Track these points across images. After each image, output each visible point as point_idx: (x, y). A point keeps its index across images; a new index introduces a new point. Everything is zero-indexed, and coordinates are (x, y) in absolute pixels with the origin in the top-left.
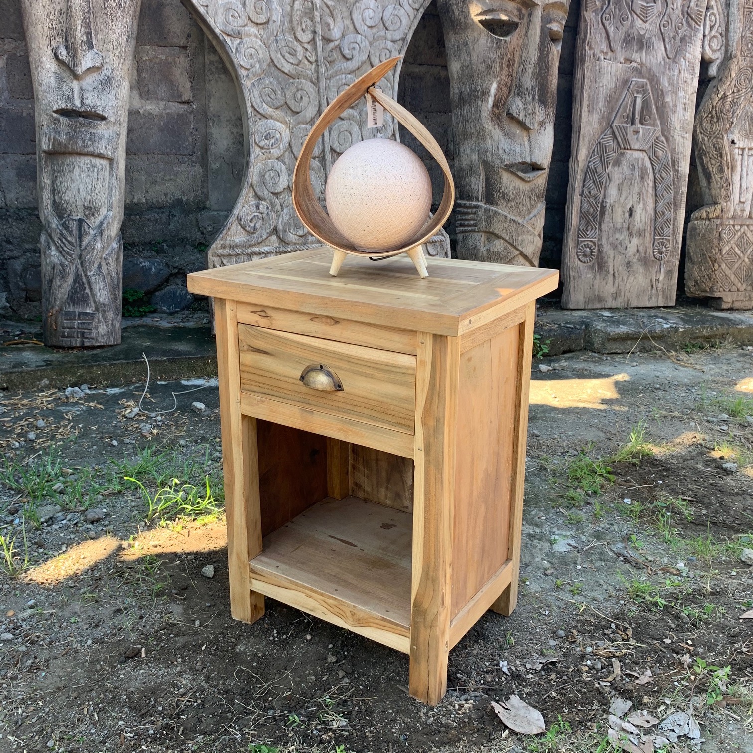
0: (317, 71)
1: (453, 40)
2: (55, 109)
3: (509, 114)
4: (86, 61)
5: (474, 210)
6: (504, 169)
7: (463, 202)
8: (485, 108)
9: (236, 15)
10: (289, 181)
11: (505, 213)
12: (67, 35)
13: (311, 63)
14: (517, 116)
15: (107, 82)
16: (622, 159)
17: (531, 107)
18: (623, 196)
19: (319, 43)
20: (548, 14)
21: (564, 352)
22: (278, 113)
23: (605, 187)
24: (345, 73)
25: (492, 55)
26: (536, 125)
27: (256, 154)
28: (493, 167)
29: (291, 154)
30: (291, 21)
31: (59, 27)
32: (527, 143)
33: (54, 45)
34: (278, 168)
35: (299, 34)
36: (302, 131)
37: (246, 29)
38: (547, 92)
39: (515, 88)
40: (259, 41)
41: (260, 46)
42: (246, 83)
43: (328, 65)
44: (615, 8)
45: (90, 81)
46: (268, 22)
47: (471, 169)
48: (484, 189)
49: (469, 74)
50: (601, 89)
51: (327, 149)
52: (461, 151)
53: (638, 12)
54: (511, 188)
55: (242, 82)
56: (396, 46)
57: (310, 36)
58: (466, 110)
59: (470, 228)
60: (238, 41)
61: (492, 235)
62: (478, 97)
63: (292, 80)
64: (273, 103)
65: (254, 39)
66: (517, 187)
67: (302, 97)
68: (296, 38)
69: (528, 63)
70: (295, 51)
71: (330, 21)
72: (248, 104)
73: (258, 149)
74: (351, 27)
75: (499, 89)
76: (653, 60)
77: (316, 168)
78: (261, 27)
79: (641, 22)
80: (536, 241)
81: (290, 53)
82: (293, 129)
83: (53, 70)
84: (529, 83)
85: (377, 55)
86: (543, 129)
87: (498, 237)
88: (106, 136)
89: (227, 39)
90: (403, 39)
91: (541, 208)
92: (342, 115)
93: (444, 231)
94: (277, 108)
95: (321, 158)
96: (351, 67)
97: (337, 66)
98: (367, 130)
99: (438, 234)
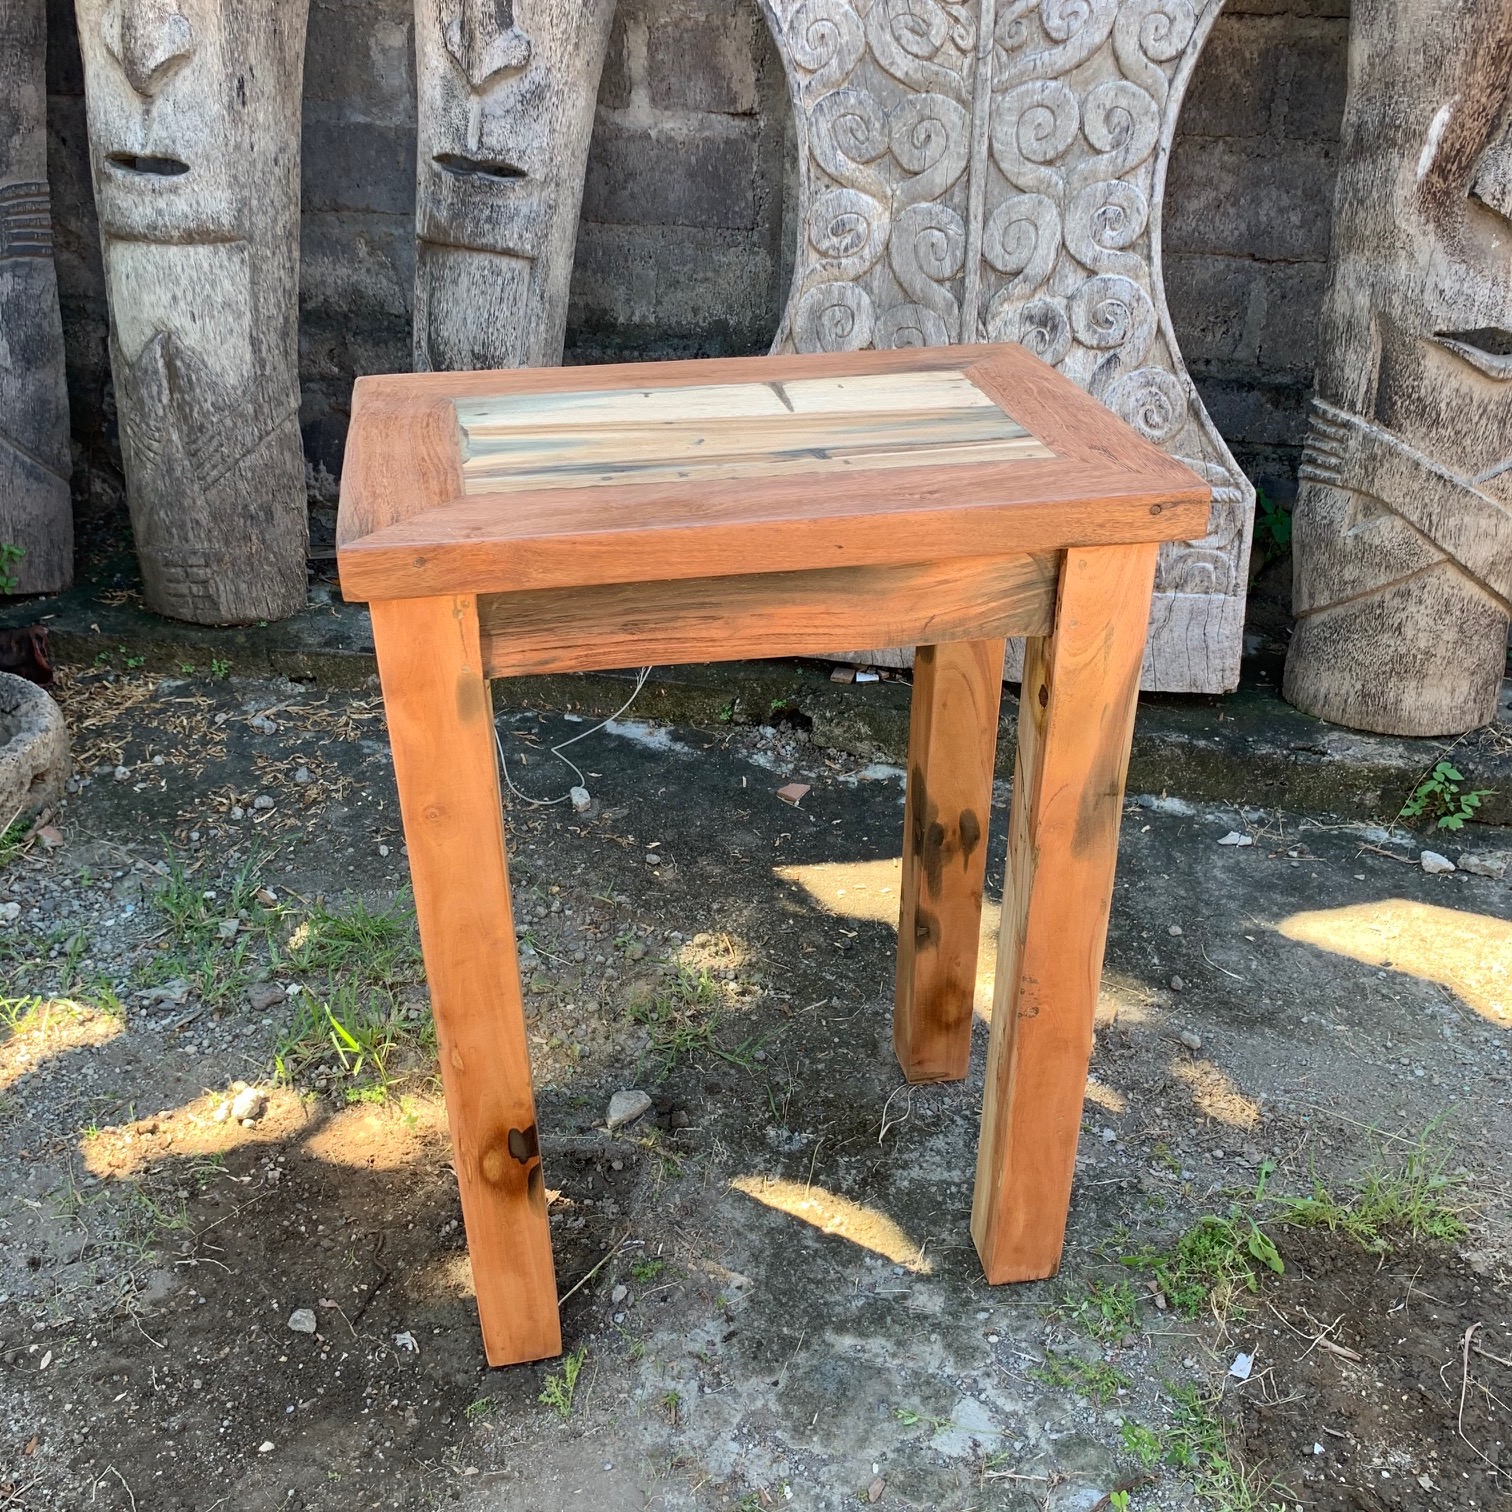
0: (974, 73)
2: (436, 153)
3: (1472, 194)
4: (493, 55)
5: (1342, 432)
6: (1428, 341)
7: (1323, 405)
8: (1409, 175)
10: (872, 332)
13: (963, 52)
15: (535, 97)
19: (988, 3)
22: (869, 174)
24: (1044, 77)
25: (1449, 32)
27: (808, 267)
28: (1403, 332)
29: (887, 270)
33: (445, 20)
34: (851, 302)
36: (920, 218)
40: (843, 2)
41: (846, 14)
42: (804, 103)
43: (1004, 58)
45: (505, 93)
47: (1351, 330)
48: (1375, 385)
49: (1386, 78)
51: (973, 262)
52: (1338, 278)
54: (1446, 391)
55: (796, 101)
58: (1363, 172)
59: (1326, 474)
60: (797, 3)
61: (1374, 505)
62: (1394, 144)
63: (910, 97)
64: (858, 149)
67: (929, 136)
70: (929, 25)
72: (803, 153)
73: (813, 256)
75: (1455, 125)
77: (941, 304)
81: (913, 31)
82: (898, 211)
83: (441, 70)
85: (1134, 29)
87: (1391, 510)
88: (525, 210)
89: (774, 1)
92: (1021, 182)
93: (1243, 479)
94: (867, 163)
95: (958, 284)
96: (1060, 63)
97: (1026, 60)
98: (1078, 220)
99: (1226, 483)
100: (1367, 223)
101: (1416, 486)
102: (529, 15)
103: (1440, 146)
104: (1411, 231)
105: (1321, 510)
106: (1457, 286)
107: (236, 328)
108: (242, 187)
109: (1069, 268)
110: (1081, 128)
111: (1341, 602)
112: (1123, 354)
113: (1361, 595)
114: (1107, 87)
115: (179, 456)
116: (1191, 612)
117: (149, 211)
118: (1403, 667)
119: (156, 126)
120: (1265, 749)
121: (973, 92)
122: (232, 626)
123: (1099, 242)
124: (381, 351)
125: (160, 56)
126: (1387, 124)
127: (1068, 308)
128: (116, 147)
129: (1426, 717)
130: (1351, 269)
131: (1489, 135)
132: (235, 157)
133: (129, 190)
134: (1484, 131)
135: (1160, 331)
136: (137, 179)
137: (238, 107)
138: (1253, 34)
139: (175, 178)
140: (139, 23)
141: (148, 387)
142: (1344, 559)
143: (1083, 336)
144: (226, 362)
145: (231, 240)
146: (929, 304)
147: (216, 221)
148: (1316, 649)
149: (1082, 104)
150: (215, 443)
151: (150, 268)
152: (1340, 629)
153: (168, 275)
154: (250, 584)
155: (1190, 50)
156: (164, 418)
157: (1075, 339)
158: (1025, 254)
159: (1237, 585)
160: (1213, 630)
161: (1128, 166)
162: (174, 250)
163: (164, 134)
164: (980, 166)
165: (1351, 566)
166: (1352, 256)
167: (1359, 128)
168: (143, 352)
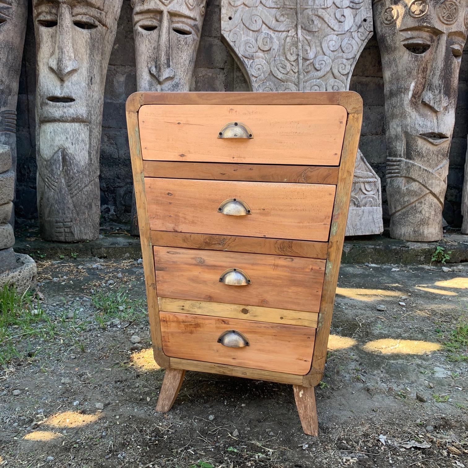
0: (298, 78)
1: (386, 59)
3: (423, 102)
4: (166, 73)
5: (398, 163)
6: (419, 137)
7: (391, 158)
8: (407, 98)
9: (251, 46)
11: (420, 165)
12: (156, 60)
13: (295, 73)
14: (428, 103)
15: (176, 86)
17: (438, 97)
19: (301, 61)
20: (452, 39)
21: (462, 261)
24: (316, 79)
25: (412, 65)
26: (442, 109)
28: (411, 135)
30: (284, 49)
31: (152, 56)
32: (435, 120)
33: (149, 66)
35: (289, 56)
37: (257, 54)
38: (451, 88)
39: (427, 85)
40: (264, 60)
41: (265, 63)
42: (255, 85)
43: (305, 74)
45: (167, 85)
46: (270, 50)
47: (397, 137)
48: (405, 150)
49: (397, 78)
52: (390, 126)
54: (424, 149)
55: (253, 84)
56: (350, 62)
57: (295, 57)
58: (394, 100)
59: (395, 175)
60: (252, 61)
61: (410, 179)
62: (402, 92)
63: (282, 83)
65: (261, 60)
66: (428, 148)
68: (286, 59)
69: (436, 69)
70: (286, 66)
71: (308, 48)
74: (321, 52)
75: (416, 86)
78: (266, 52)
80: (441, 184)
81: (282, 68)
83: (148, 79)
84: (437, 82)
85: (337, 67)
86: (447, 112)
87: (414, 180)
89: (246, 60)
90: (354, 58)
91: (446, 163)
93: (377, 176)
96: (319, 75)
97: (311, 75)
99: (372, 177)
100: (397, 111)
101: (420, 173)
102: (175, 65)
103: (413, 91)
104: (410, 111)
105: (395, 184)
106: (423, 123)
107: (85, 148)
108: (90, 107)
110: (326, 90)
111: (404, 207)
113: (409, 205)
114: (332, 81)
115: (64, 187)
116: (369, 212)
117: (61, 112)
118: (424, 222)
119: (65, 89)
120: (394, 247)
122: (78, 242)
124: (111, 169)
125: (69, 69)
126: (399, 88)
128: (51, 95)
129: (430, 235)
130: (394, 123)
131: (423, 89)
132: (88, 98)
133: (55, 107)
134: (422, 88)
136: (58, 103)
137: (90, 85)
139: (71, 103)
140: (64, 60)
141: (56, 165)
142: (404, 195)
144: (81, 158)
145: (85, 122)
147: (82, 116)
148: (399, 222)
149: (326, 85)
150: (77, 182)
151: (59, 129)
152: (405, 214)
153: (65, 131)
154: (84, 228)
155: (350, 72)
156: (60, 175)
159: (379, 204)
160: (375, 216)
162: (68, 124)
163: (68, 91)
165: (406, 197)
166: (394, 120)
167: (390, 91)
168: (53, 156)
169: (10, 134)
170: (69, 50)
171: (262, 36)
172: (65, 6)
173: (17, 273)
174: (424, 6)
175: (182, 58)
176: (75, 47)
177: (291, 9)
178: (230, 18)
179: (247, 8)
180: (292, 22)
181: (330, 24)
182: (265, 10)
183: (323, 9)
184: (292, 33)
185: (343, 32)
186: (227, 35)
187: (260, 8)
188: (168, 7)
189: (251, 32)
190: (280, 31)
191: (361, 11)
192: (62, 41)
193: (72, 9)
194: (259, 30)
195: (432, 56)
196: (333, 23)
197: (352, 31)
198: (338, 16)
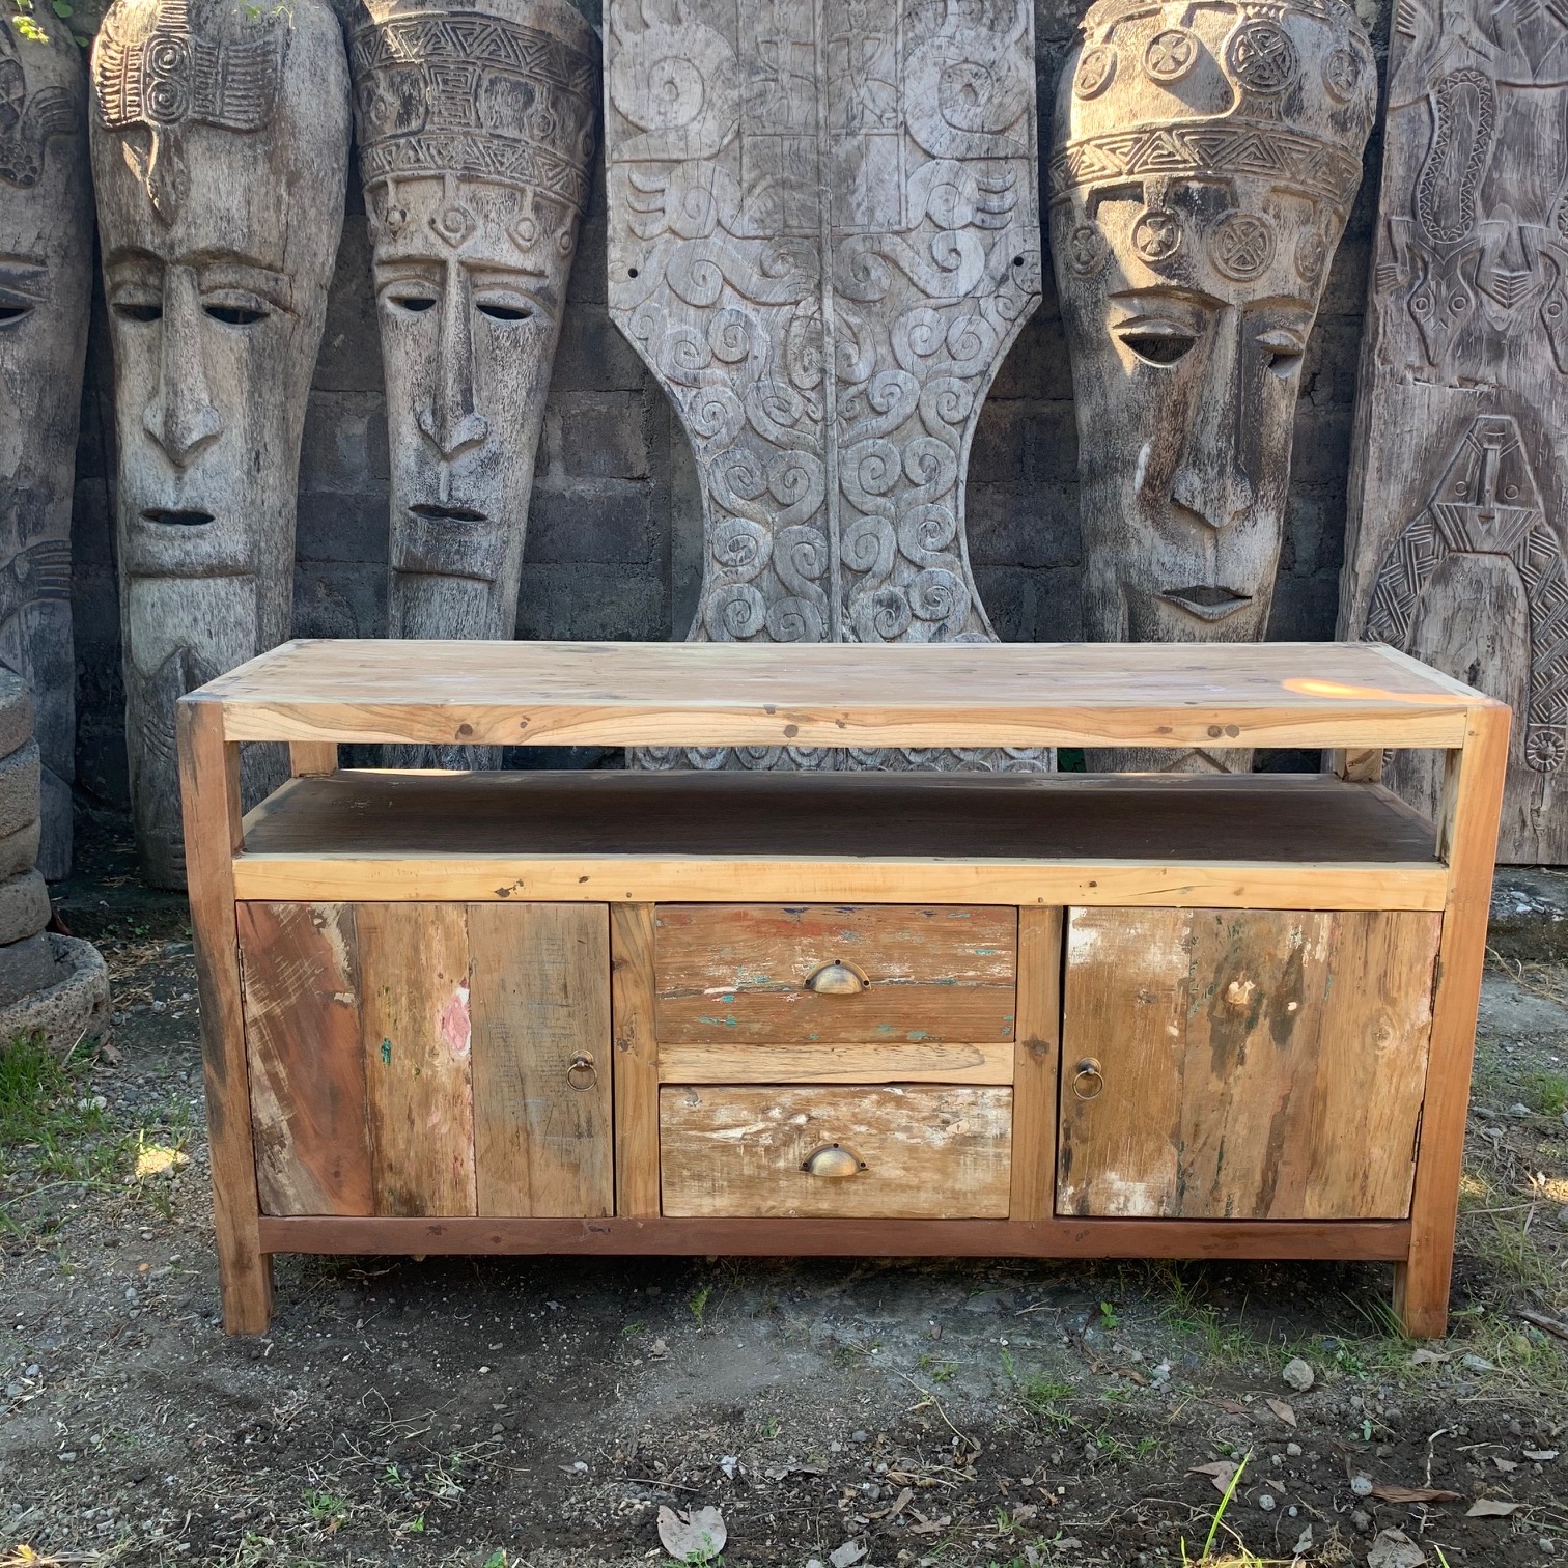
0: (824, 435)
2: (411, 504)
3: (1173, 499)
4: (460, 432)
6: (1159, 598)
8: (1130, 490)
9: (693, 350)
10: (765, 618)
12: (434, 394)
13: (816, 422)
14: (1187, 504)
15: (494, 459)
16: (1454, 569)
17: (1216, 486)
18: (1455, 643)
19: (831, 389)
20: (1261, 317)
22: (755, 507)
23: (1416, 623)
24: (875, 437)
25: (1141, 397)
26: (1227, 520)
27: (713, 573)
28: (1141, 594)
29: (773, 574)
30: (784, 355)
31: (425, 382)
32: (1210, 552)
33: (418, 409)
34: (748, 598)
35: (798, 376)
36: (794, 537)
37: (708, 371)
39: (1183, 451)
40: (728, 390)
41: (730, 398)
42: (705, 460)
43: (844, 425)
44: (1438, 284)
45: (467, 460)
46: (744, 359)
47: (1105, 597)
50: (1408, 436)
51: (835, 564)
53: (1491, 288)
54: (1177, 633)
56: (969, 386)
57: (816, 378)
58: (1099, 491)
60: (694, 392)
62: (1116, 470)
63: (780, 453)
64: (746, 491)
65: (721, 388)
66: (1189, 630)
67: (796, 480)
68: (791, 382)
69: (1212, 407)
70: (789, 404)
71: (852, 350)
72: (705, 494)
73: (717, 566)
74: (889, 359)
75: (1154, 456)
76: (1526, 378)
77: (814, 596)
78: (734, 366)
79: (1497, 306)
81: (779, 409)
82: (778, 532)
83: (414, 445)
84: (1213, 443)
85: (933, 403)
86: (1248, 524)
88: (485, 545)
90: (983, 374)
92: (864, 508)
94: (752, 499)
95: (825, 580)
96: (884, 427)
97: (860, 426)
98: (907, 533)
100: (1106, 524)
102: (487, 404)
103: (1147, 470)
104: (1136, 526)
106: (1173, 560)
107: (245, 643)
108: (255, 532)
109: (904, 566)
110: (904, 467)
112: (949, 623)
114: (919, 442)
117: (178, 552)
119: (187, 488)
121: (825, 448)
123: (924, 547)
125: (195, 436)
126: (1110, 459)
127: (907, 594)
128: (151, 505)
130: (1099, 557)
131: (1177, 462)
132: (250, 510)
133: (160, 537)
134: (1174, 459)
135: (973, 607)
136: (169, 528)
137: (254, 473)
138: (1005, 412)
139: (202, 527)
140: (181, 413)
141: (169, 692)
143: (920, 612)
145: (243, 574)
146: (805, 596)
147: (234, 559)
149: (903, 453)
151: (175, 597)
153: (191, 602)
155: (972, 415)
157: (914, 615)
158: (872, 558)
161: (938, 493)
162: (196, 581)
163: (194, 494)
164: (834, 498)
166: (1098, 548)
167: (1091, 463)
168: (162, 666)
169: (53, 605)
170: (194, 385)
171: (723, 320)
172: (179, 269)
173: (50, 1002)
174: (1171, 231)
175: (506, 386)
176: (211, 373)
177: (807, 237)
178: (633, 273)
179: (680, 242)
180: (809, 277)
181: (915, 278)
182: (731, 246)
183: (897, 233)
184: (807, 307)
185: (954, 300)
186: (626, 321)
187: (717, 240)
188: (460, 251)
189: (692, 310)
190: (773, 305)
191: (1006, 235)
192: (176, 364)
193: (200, 274)
194: (714, 304)
195: (1201, 368)
196: (924, 273)
197: (978, 294)
198: (940, 251)
